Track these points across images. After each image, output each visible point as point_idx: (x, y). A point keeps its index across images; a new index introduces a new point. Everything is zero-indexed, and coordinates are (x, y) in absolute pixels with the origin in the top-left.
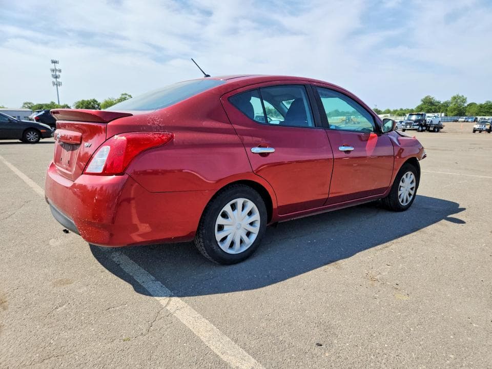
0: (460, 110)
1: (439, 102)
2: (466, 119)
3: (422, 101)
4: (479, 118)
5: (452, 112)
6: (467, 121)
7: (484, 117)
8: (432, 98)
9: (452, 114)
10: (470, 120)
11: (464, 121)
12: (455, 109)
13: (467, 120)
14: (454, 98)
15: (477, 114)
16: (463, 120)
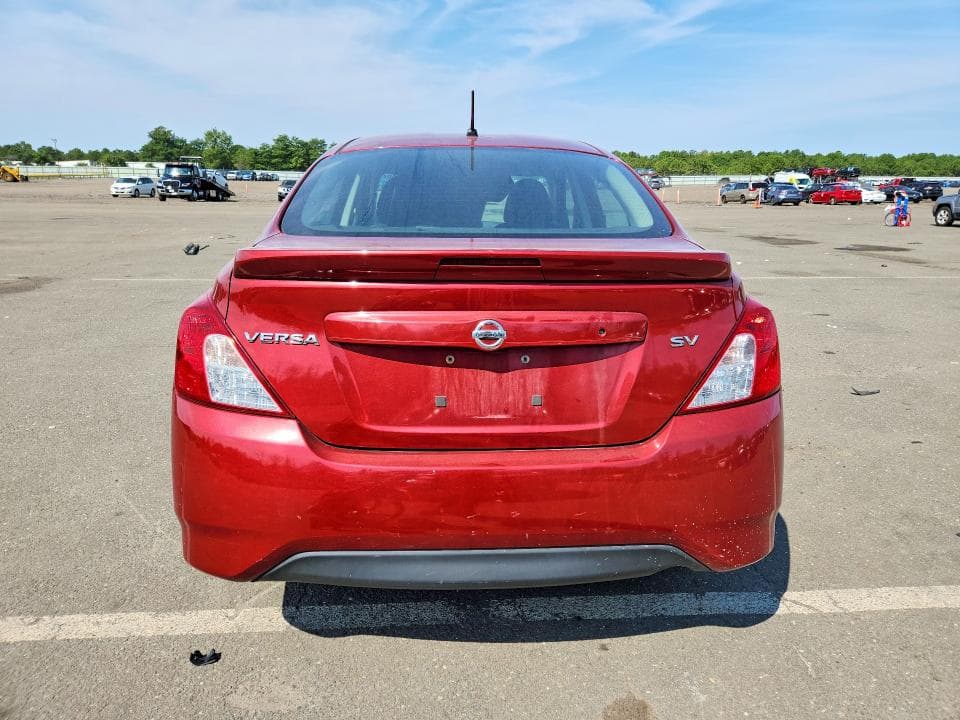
0: (225, 158)
1: (183, 141)
2: (238, 174)
3: (150, 136)
4: (258, 173)
5: (211, 162)
6: (241, 179)
7: (264, 172)
8: (169, 132)
9: (213, 165)
10: (245, 177)
11: (236, 179)
12: (215, 156)
13: (240, 177)
14: (209, 135)
15: (253, 167)
16: (234, 175)
